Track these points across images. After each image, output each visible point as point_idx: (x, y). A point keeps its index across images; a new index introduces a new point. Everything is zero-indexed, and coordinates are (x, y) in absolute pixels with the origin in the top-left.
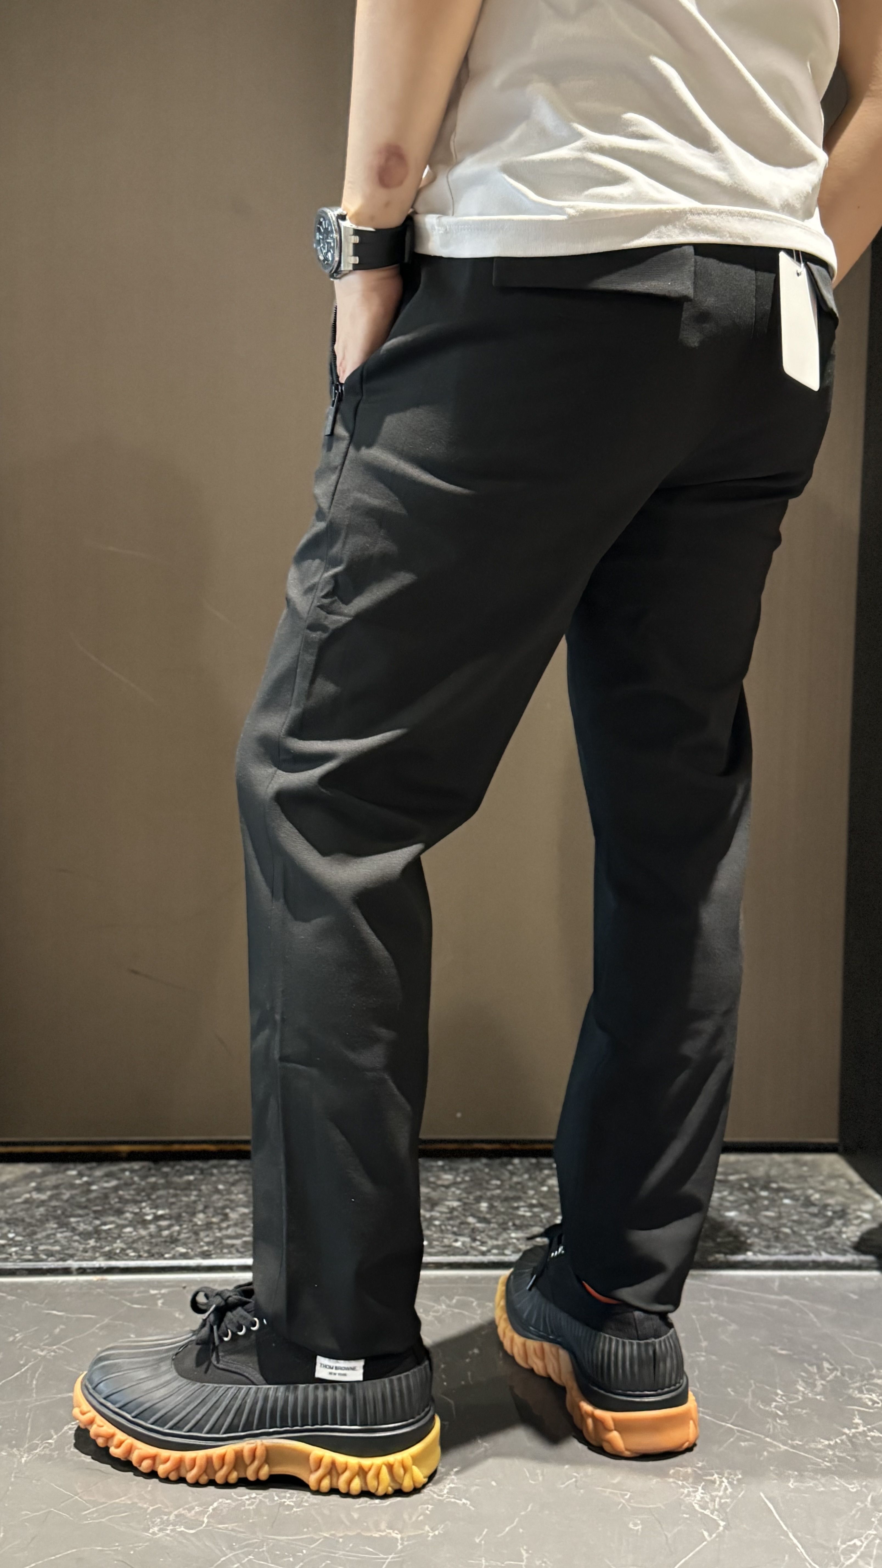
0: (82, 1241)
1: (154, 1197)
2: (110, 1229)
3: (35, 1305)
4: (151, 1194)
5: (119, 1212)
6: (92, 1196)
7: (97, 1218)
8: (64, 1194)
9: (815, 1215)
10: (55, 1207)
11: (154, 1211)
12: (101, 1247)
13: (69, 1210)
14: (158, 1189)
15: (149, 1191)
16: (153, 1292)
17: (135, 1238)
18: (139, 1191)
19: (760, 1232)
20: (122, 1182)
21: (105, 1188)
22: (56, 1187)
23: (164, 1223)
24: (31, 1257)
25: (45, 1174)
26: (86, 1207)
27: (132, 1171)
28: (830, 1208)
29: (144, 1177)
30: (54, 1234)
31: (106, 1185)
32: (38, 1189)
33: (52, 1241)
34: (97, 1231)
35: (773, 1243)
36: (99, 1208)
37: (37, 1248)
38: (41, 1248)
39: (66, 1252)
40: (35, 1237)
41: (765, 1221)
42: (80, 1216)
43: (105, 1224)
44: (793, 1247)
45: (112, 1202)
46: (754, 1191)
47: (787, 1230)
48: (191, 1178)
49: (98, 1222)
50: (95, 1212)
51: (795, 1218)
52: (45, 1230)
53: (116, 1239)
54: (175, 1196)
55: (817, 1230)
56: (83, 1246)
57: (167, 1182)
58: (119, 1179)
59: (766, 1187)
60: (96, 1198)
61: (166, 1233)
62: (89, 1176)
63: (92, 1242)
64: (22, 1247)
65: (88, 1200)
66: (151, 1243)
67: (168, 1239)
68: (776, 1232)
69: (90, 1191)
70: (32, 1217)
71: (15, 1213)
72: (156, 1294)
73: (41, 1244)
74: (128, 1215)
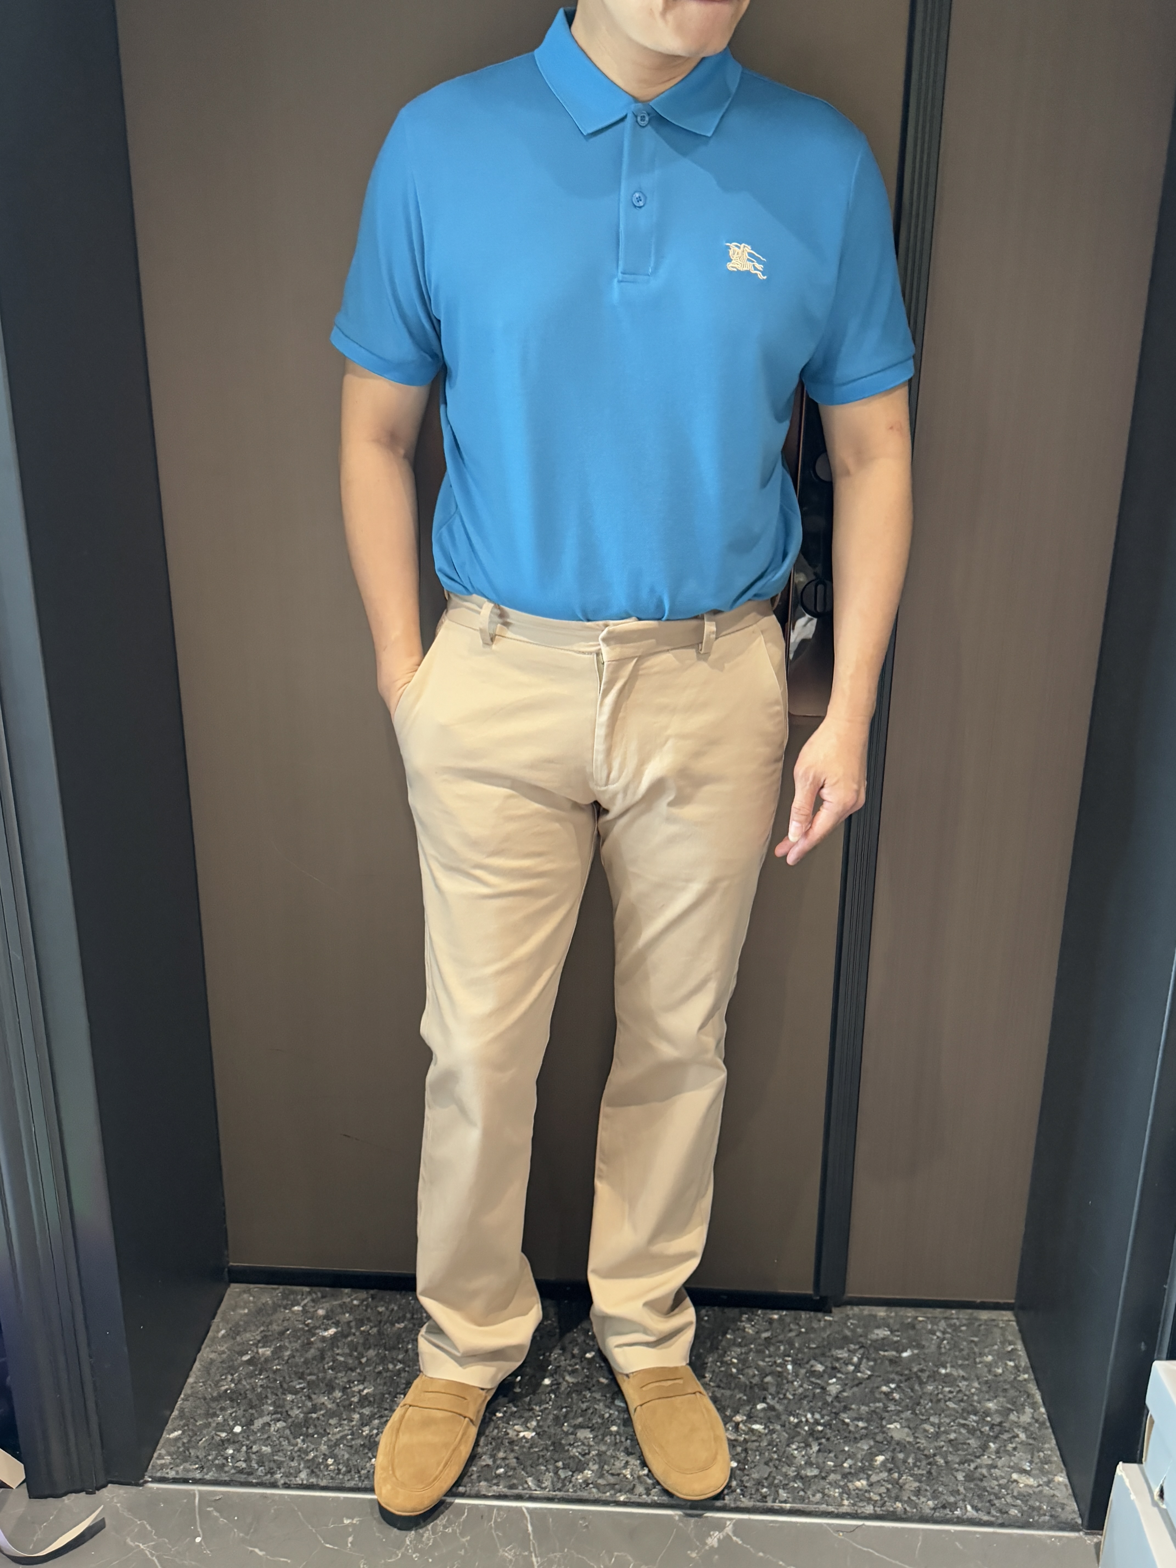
0: (291, 1437)
1: (364, 1360)
2: (318, 1418)
3: (241, 1535)
4: (363, 1357)
5: (330, 1388)
6: (312, 1352)
7: (309, 1398)
8: (287, 1349)
9: (972, 1431)
10: (275, 1372)
11: (361, 1387)
12: (307, 1453)
13: (287, 1378)
14: (369, 1348)
15: (360, 1349)
16: (347, 1521)
17: (338, 1436)
18: (353, 1347)
19: (915, 1465)
20: (339, 1329)
21: (324, 1339)
22: (282, 1333)
23: (367, 1411)
24: (244, 1465)
25: (276, 1308)
26: (301, 1376)
27: (352, 1309)
28: (989, 1419)
29: (360, 1322)
30: (269, 1425)
31: (326, 1334)
32: (265, 1341)
33: (266, 1436)
34: (307, 1422)
35: (924, 1486)
36: (313, 1378)
37: (251, 1448)
38: (255, 1448)
39: (276, 1458)
40: (252, 1427)
41: (923, 1442)
42: (295, 1392)
43: (314, 1409)
44: (942, 1493)
45: (326, 1366)
46: (921, 1383)
47: (941, 1461)
48: (402, 1325)
49: (309, 1404)
50: (310, 1384)
51: (952, 1436)
52: (261, 1415)
53: (321, 1436)
54: (383, 1360)
55: (970, 1461)
56: (292, 1448)
57: (380, 1333)
58: (337, 1324)
59: (934, 1376)
60: (314, 1358)
61: (366, 1431)
62: (311, 1318)
63: (299, 1441)
64: (237, 1446)
65: (306, 1362)
66: (351, 1446)
67: (367, 1442)
68: (930, 1464)
69: (310, 1343)
70: (253, 1389)
71: (240, 1381)
72: (348, 1525)
73: (254, 1443)
74: (338, 1394)
